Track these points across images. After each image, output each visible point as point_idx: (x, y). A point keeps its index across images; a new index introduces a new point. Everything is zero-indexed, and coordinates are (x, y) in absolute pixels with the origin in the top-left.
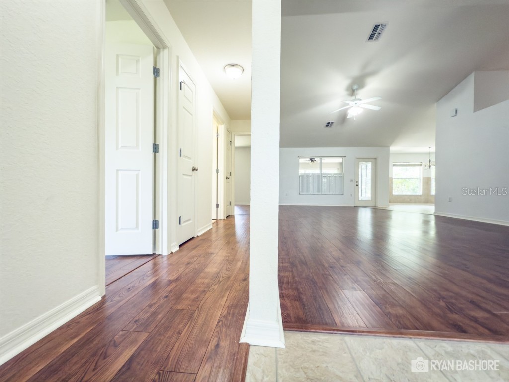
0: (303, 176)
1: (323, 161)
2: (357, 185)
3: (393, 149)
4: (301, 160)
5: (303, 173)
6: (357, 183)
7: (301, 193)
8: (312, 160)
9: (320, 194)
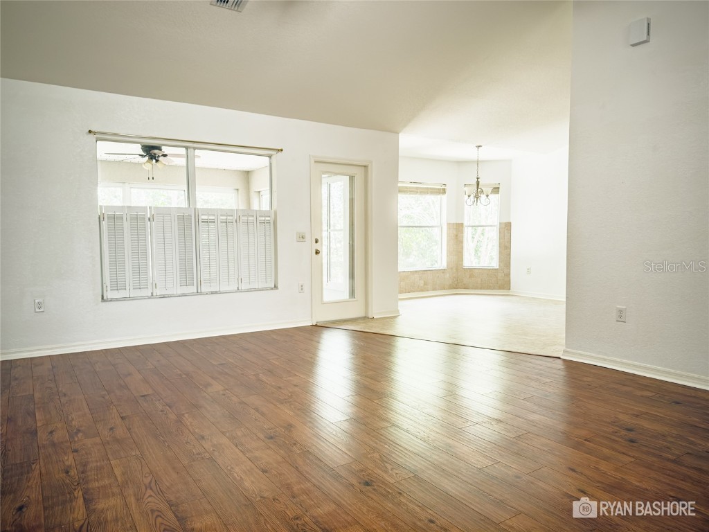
0: (114, 219)
1: (199, 163)
2: (317, 252)
3: (410, 140)
4: (104, 149)
5: (118, 203)
6: (317, 246)
7: (110, 294)
8: (151, 151)
9: (193, 289)
